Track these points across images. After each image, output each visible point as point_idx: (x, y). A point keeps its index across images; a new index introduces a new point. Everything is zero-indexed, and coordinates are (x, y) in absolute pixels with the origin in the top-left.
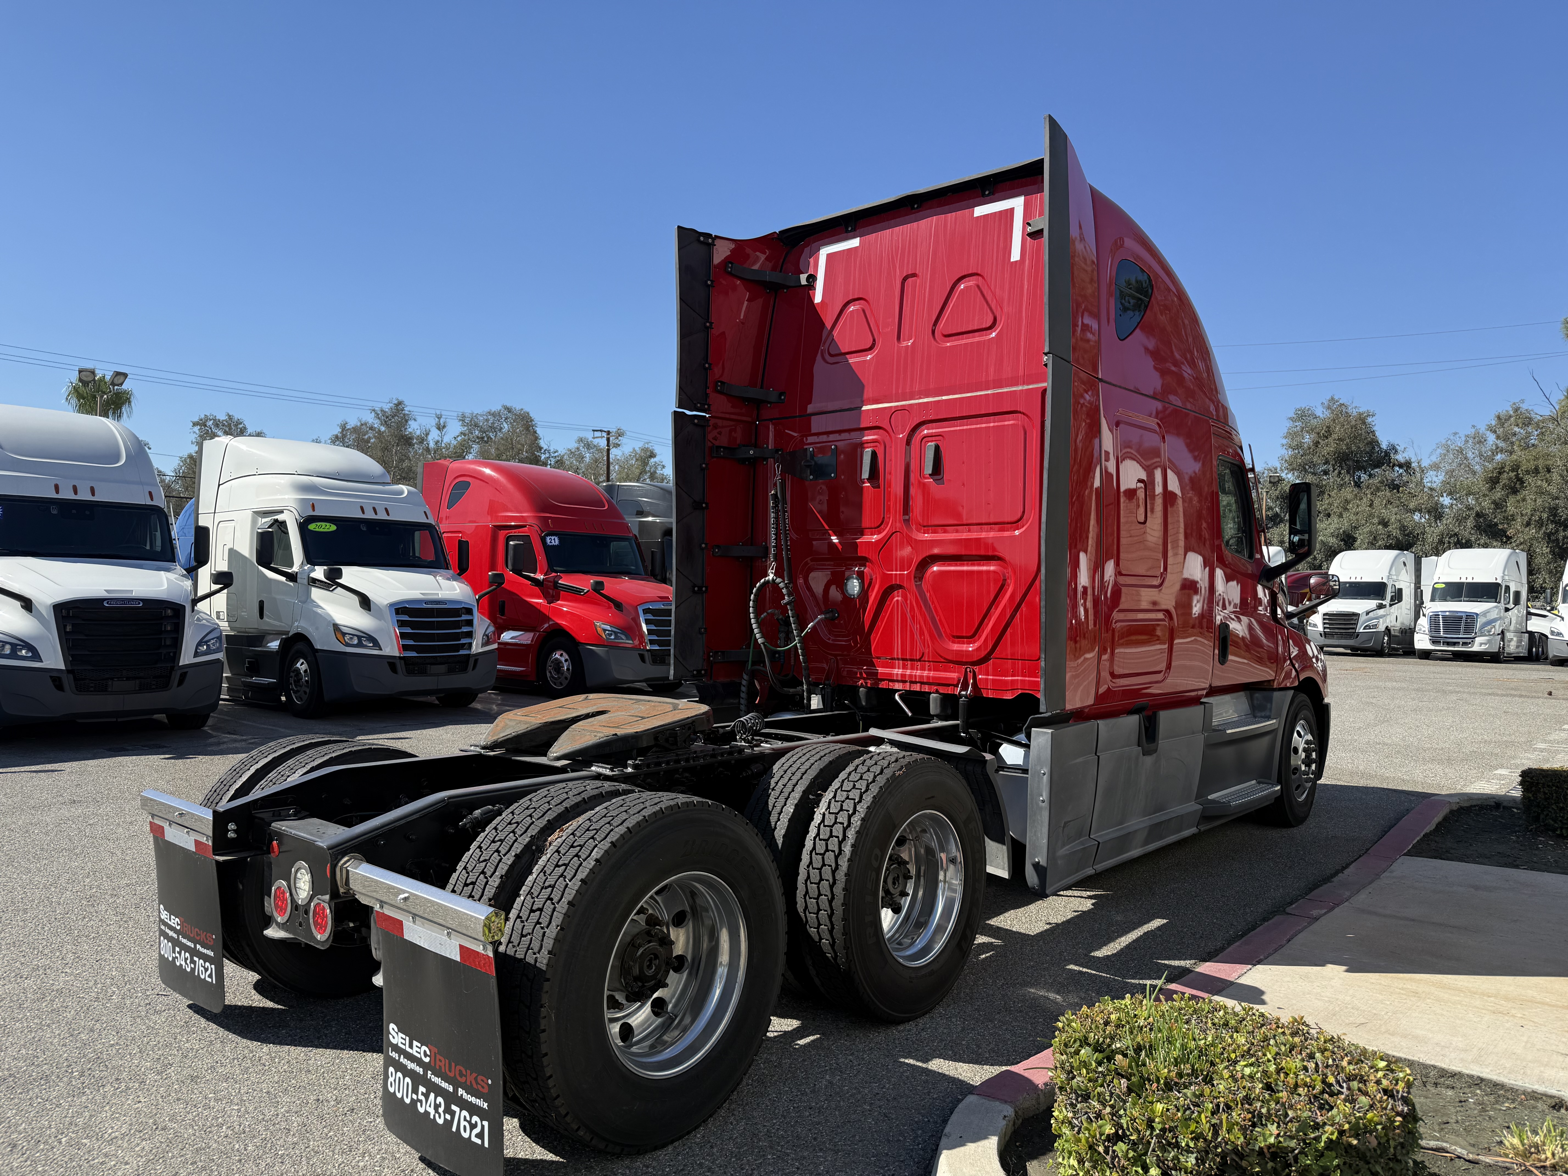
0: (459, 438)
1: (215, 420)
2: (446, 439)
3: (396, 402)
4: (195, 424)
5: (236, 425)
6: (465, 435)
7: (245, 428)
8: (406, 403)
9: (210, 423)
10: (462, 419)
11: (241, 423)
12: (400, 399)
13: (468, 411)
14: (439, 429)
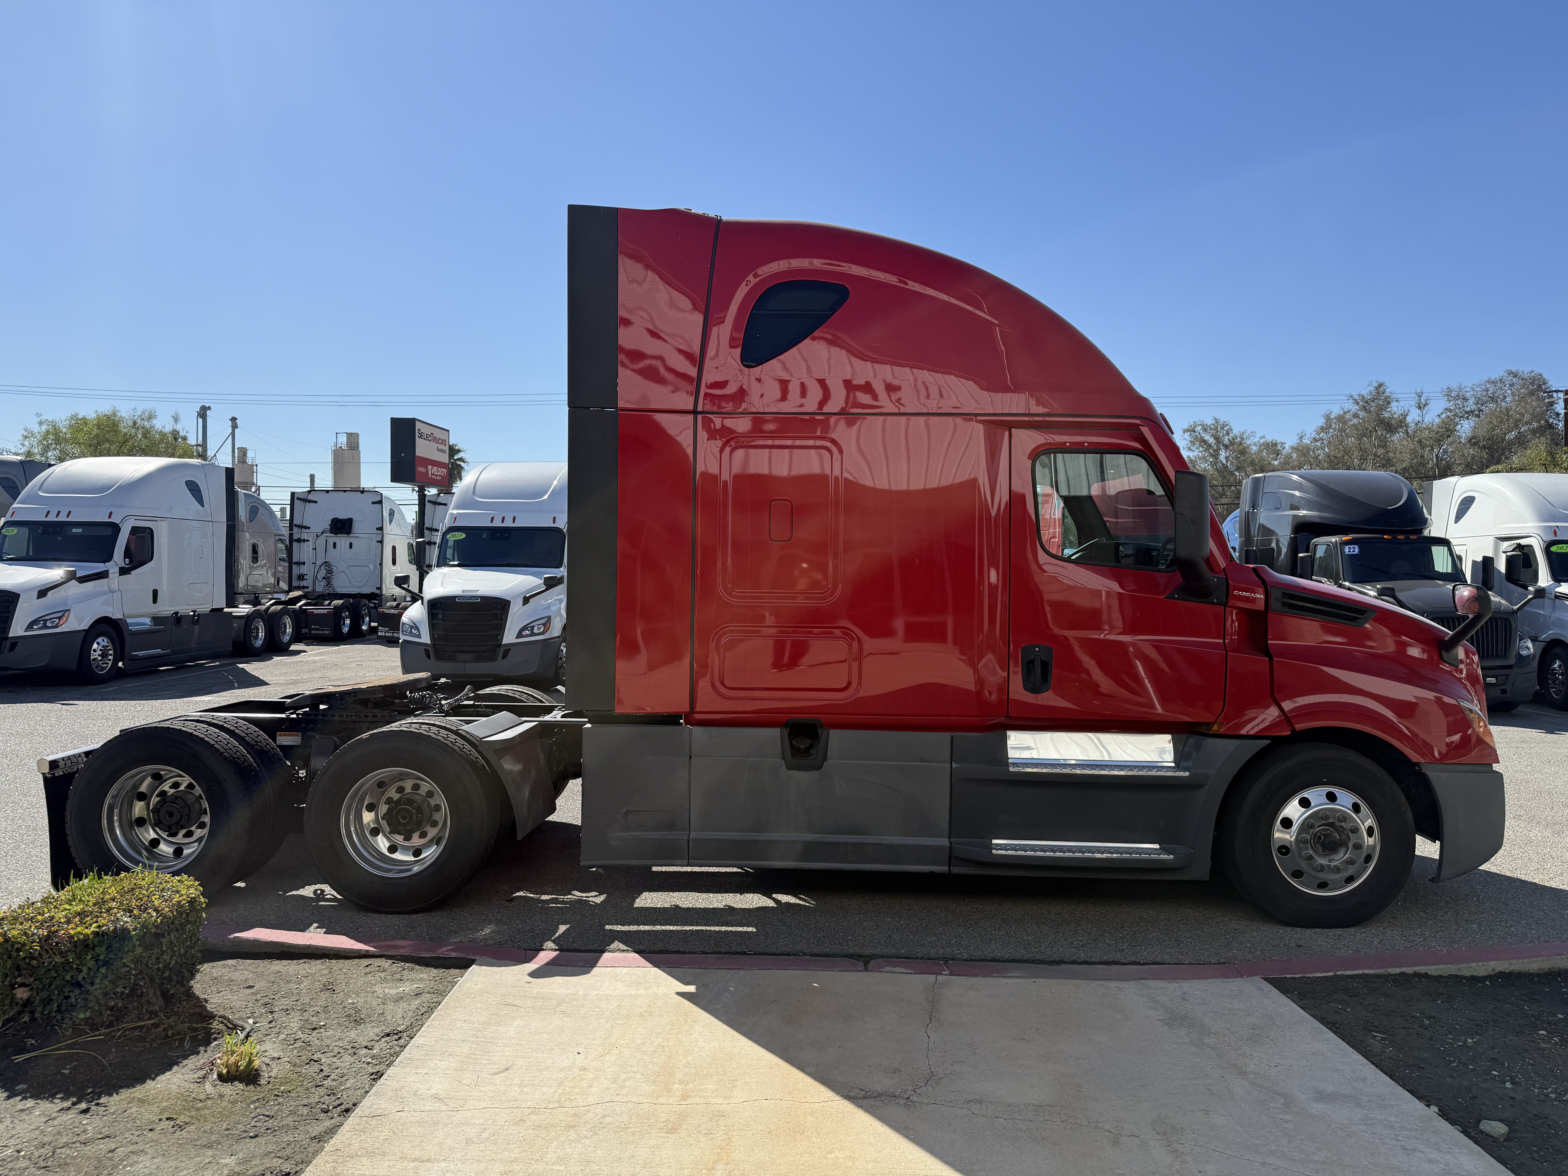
0: (1444, 416)
1: (1203, 425)
2: (1428, 419)
3: (1376, 385)
4: (1185, 431)
5: (1222, 428)
6: (1450, 411)
7: (1231, 429)
8: (1387, 383)
9: (1199, 429)
10: (1448, 394)
11: (1227, 425)
12: (1381, 381)
13: (1454, 386)
14: (1420, 408)
